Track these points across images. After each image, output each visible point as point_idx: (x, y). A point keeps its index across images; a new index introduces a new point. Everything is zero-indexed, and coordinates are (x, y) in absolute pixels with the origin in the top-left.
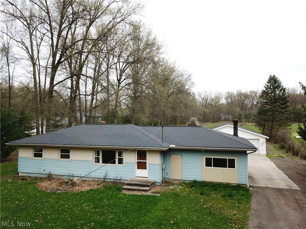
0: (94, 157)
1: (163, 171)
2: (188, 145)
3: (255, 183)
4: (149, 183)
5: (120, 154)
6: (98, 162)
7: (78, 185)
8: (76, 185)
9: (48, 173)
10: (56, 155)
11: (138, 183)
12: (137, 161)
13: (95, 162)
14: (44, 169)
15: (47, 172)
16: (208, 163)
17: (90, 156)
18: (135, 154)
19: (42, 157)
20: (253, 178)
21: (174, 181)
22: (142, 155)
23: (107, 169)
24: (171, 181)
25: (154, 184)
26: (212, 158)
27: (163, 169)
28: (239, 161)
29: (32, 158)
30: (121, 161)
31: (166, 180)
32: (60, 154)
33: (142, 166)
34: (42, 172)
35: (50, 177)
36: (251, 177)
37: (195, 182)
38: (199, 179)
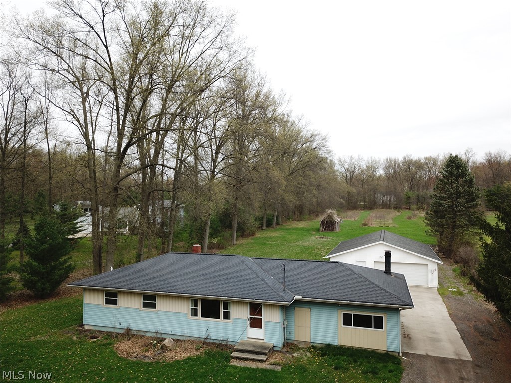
0: (190, 307)
1: (284, 331)
2: (319, 296)
3: (412, 348)
4: (266, 348)
5: (225, 307)
6: (196, 315)
7: (170, 350)
8: (167, 350)
9: (126, 328)
10: (136, 303)
11: (251, 348)
12: (249, 316)
13: (191, 315)
14: (121, 322)
15: (124, 325)
16: (347, 321)
17: (185, 308)
18: (247, 307)
19: (117, 304)
20: (410, 338)
21: (299, 344)
22: (256, 308)
23: (208, 326)
24: (295, 342)
25: (273, 350)
26: (352, 313)
27: (284, 328)
28: (388, 319)
29: (103, 306)
30: (227, 316)
31: (288, 341)
32: (142, 301)
33: (256, 323)
34: (118, 326)
35: (128, 334)
36: (408, 335)
37: (328, 346)
38: (334, 341)
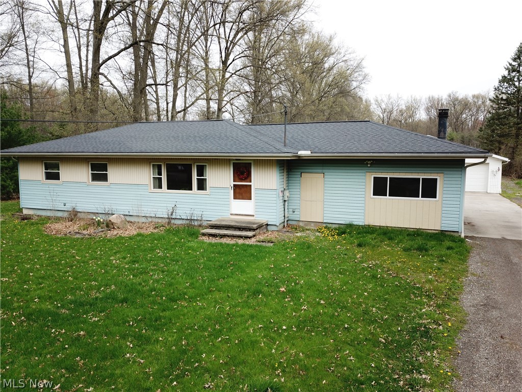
0: (152, 176)
1: (284, 205)
2: (338, 150)
3: (478, 233)
4: (254, 224)
5: (201, 172)
6: (160, 187)
7: (118, 228)
8: (114, 228)
9: (71, 210)
10: (83, 174)
11: (233, 224)
12: (232, 183)
13: (154, 188)
14: (65, 202)
15: (69, 207)
16: (379, 188)
17: (144, 176)
18: (230, 170)
19: (59, 179)
20: (473, 225)
21: (307, 226)
22: (242, 170)
23: (176, 200)
24: (301, 224)
25: (265, 226)
26: (388, 177)
27: (285, 201)
28: (445, 182)
29: (42, 182)
30: (202, 186)
31: (290, 222)
32: (90, 172)
33: (242, 192)
34: (62, 207)
35: (74, 215)
36: (469, 223)
37: (350, 226)
38: (359, 220)
